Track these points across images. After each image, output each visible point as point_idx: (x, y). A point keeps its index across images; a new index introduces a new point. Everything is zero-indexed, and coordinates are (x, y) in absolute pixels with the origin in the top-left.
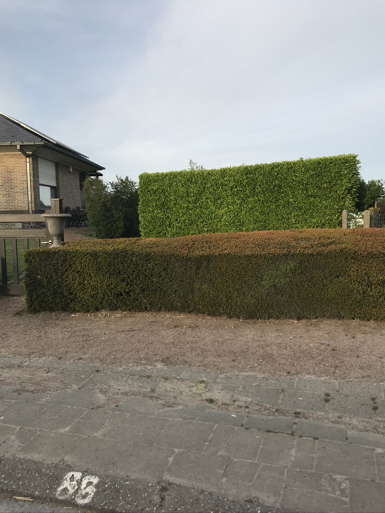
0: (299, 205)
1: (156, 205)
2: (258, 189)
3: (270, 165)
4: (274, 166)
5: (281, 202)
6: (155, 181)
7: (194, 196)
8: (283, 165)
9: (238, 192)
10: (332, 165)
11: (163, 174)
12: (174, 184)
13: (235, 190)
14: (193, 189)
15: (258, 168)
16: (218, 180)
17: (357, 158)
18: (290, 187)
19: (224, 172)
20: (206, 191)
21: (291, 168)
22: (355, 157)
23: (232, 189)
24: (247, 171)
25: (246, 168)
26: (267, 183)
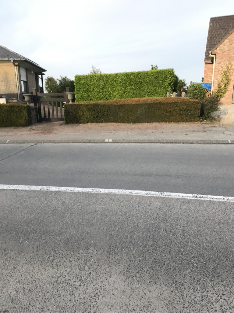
0: (150, 90)
1: (84, 90)
2: (132, 83)
3: (137, 72)
4: (139, 73)
5: (142, 89)
6: (83, 79)
7: (102, 86)
8: (143, 72)
9: (123, 84)
10: (163, 73)
11: (86, 75)
12: (92, 80)
13: (122, 83)
14: (102, 83)
15: (132, 74)
16: (114, 78)
17: (174, 70)
18: (146, 82)
19: (116, 75)
20: (108, 84)
21: (146, 74)
22: (173, 70)
23: (120, 83)
24: (127, 75)
25: (126, 73)
26: (136, 80)
